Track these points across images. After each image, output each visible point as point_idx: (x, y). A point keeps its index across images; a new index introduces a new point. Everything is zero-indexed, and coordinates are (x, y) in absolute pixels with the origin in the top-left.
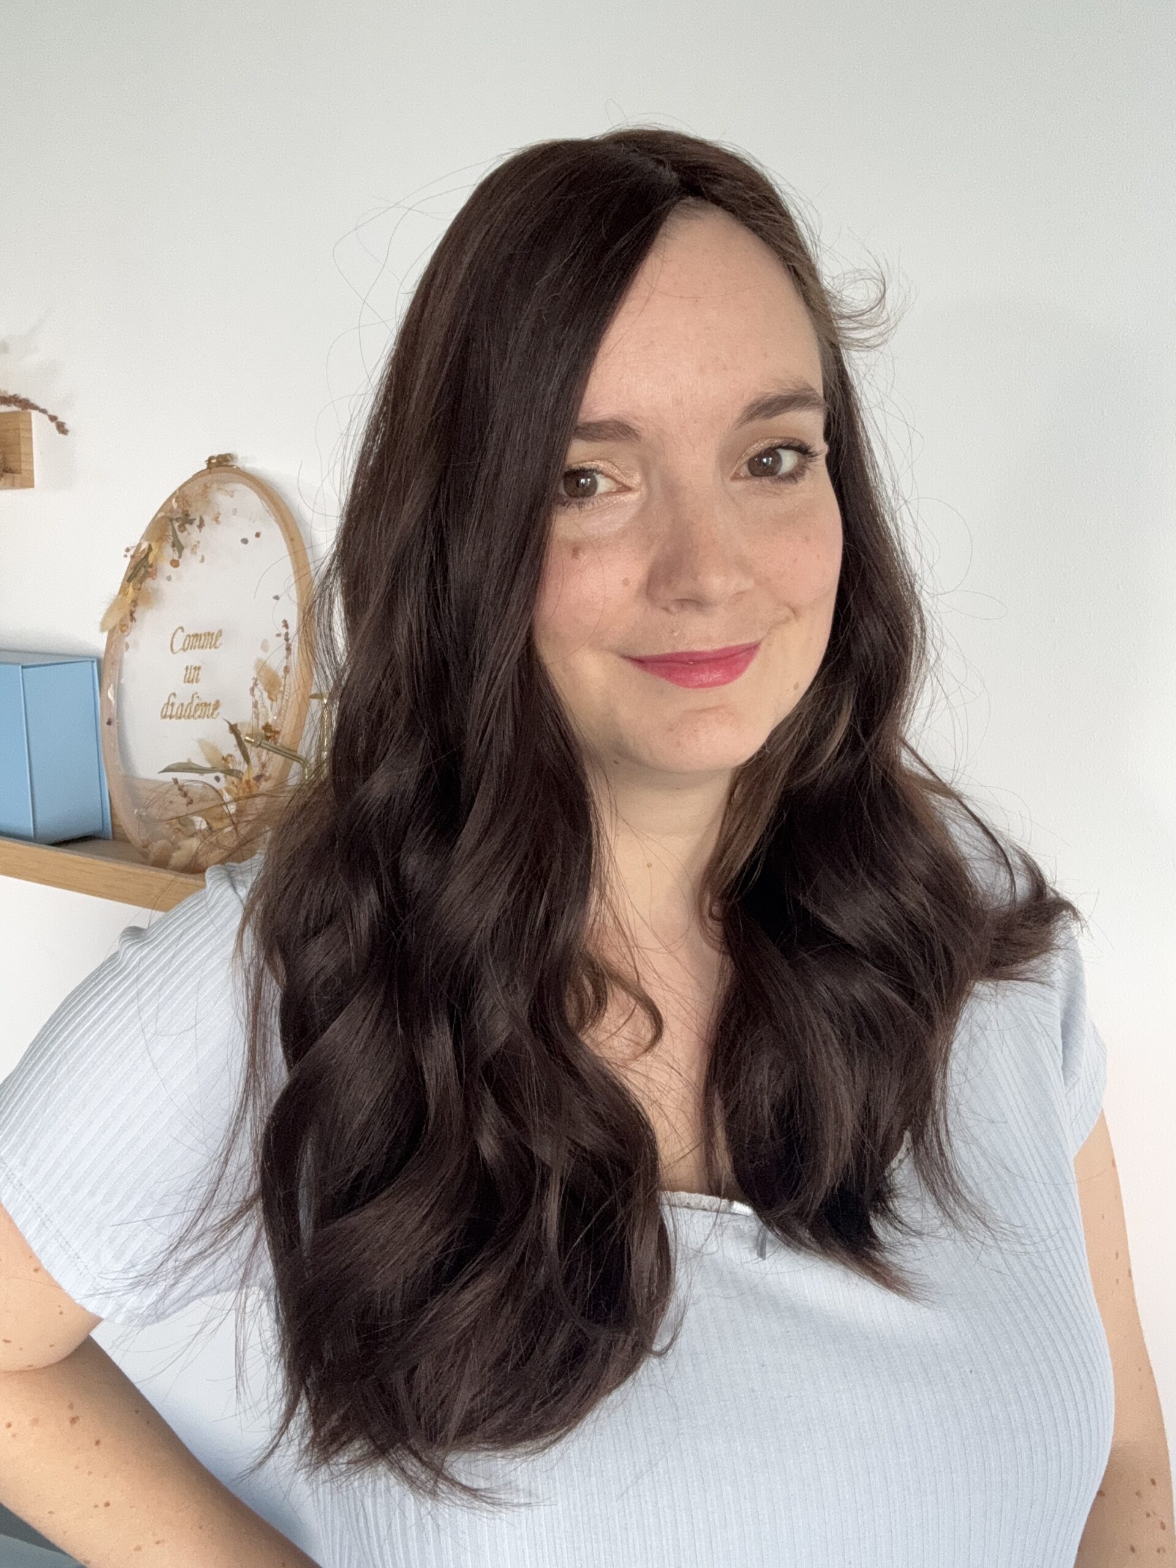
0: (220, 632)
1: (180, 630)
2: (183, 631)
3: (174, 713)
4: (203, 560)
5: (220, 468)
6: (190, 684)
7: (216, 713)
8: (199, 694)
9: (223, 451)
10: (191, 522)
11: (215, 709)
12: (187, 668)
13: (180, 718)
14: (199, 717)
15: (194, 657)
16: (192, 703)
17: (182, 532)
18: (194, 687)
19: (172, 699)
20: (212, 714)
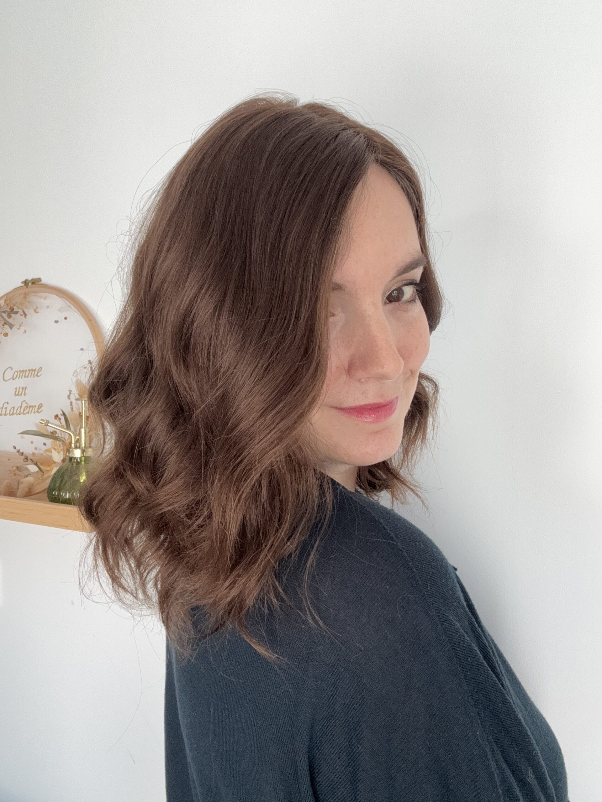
0: (41, 368)
1: (10, 369)
2: (12, 369)
3: (8, 412)
4: (25, 332)
5: (34, 285)
6: (20, 397)
7: (39, 411)
8: (26, 401)
9: (36, 277)
10: (16, 313)
11: (39, 408)
12: (16, 388)
13: (13, 414)
14: (28, 413)
15: (20, 383)
16: (21, 407)
17: (9, 318)
18: (22, 398)
19: (6, 405)
20: (37, 411)
